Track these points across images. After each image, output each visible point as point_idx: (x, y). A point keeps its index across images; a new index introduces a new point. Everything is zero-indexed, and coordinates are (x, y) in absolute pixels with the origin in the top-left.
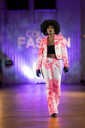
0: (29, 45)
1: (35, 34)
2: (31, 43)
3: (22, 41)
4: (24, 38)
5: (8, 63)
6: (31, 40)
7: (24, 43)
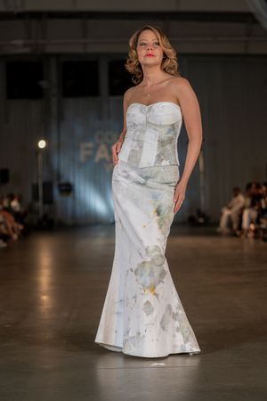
0: (99, 156)
1: (110, 138)
2: (102, 153)
3: (87, 149)
4: (90, 145)
5: (64, 188)
6: (103, 147)
7: (90, 153)
